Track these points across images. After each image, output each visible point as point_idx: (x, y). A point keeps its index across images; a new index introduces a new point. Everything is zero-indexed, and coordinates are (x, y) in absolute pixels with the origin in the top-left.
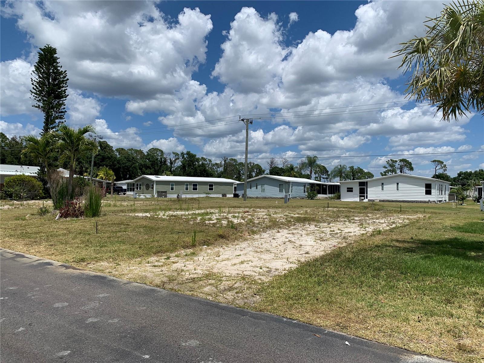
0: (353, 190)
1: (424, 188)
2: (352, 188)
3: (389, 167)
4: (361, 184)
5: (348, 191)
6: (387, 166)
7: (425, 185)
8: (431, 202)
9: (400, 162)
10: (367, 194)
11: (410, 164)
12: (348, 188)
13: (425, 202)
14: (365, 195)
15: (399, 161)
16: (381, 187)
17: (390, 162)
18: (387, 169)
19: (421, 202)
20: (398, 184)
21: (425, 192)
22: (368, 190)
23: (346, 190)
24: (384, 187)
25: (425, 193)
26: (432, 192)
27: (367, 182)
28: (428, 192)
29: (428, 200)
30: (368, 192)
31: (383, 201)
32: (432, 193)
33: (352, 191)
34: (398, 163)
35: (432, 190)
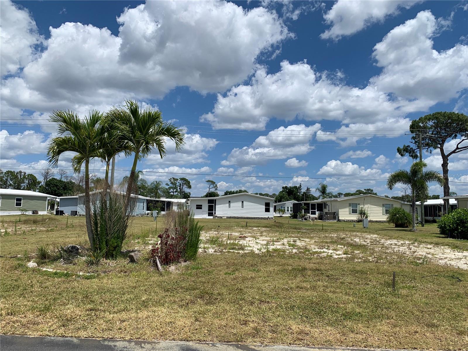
0: (203, 207)
1: (264, 206)
2: (201, 206)
3: (171, 184)
4: (210, 201)
5: (197, 208)
6: (169, 183)
7: (265, 204)
8: (270, 219)
9: (181, 180)
10: (215, 211)
11: (189, 183)
12: (197, 206)
13: (265, 219)
14: (214, 212)
15: (179, 179)
16: (228, 204)
17: (172, 180)
18: (169, 186)
19: (262, 218)
20: (243, 202)
21: (265, 209)
22: (216, 207)
23: (196, 207)
24: (231, 204)
25: (265, 211)
26: (270, 209)
27: (215, 200)
28: (267, 210)
29: (267, 217)
30: (216, 210)
31: (230, 218)
32: (270, 211)
33: (201, 208)
34: (178, 181)
35: (271, 208)
